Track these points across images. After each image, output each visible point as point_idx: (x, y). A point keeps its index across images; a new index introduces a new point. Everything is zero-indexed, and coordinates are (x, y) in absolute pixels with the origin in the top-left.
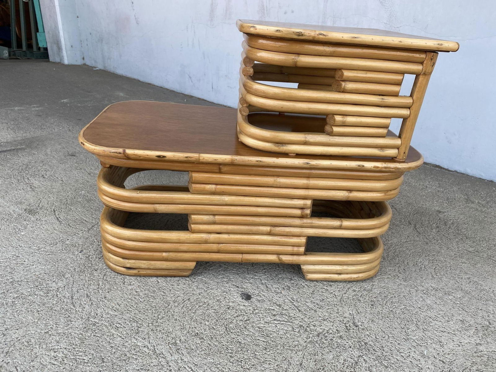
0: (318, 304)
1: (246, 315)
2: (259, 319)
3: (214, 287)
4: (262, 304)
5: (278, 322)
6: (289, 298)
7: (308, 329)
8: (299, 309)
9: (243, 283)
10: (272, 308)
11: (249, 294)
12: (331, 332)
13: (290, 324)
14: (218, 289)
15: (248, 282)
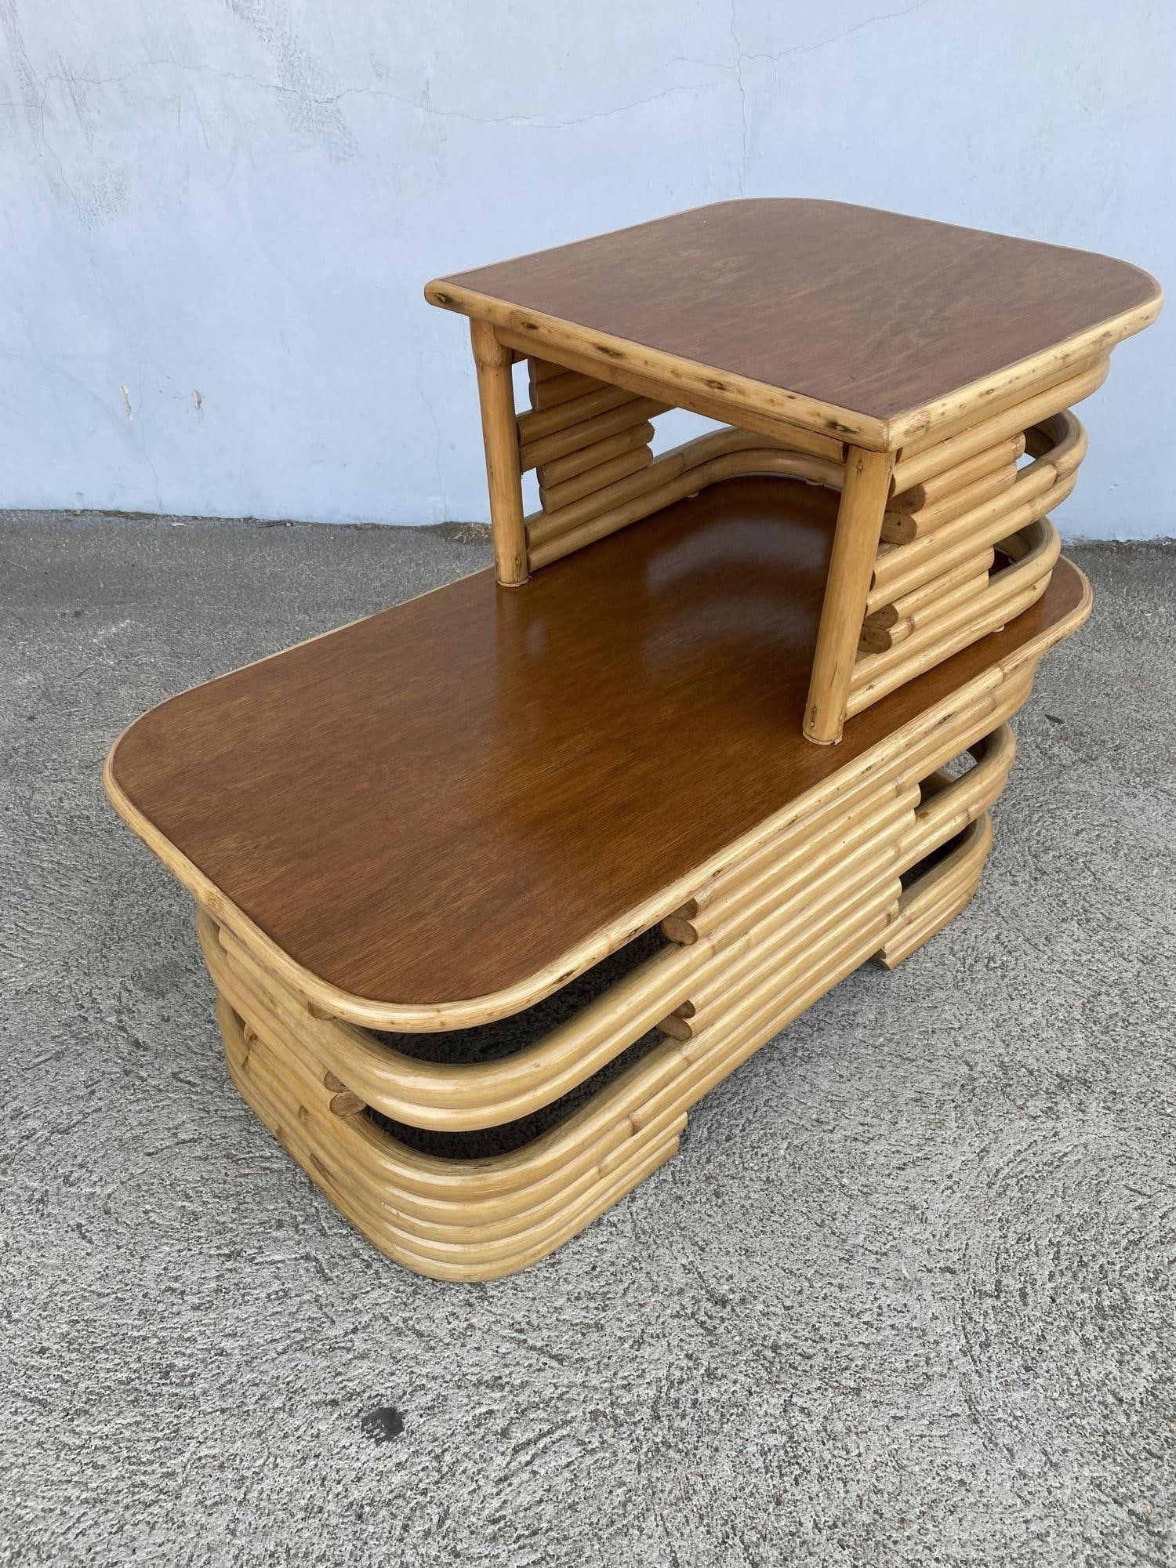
0: (591, 1297)
1: (428, 1499)
2: (474, 1486)
3: (260, 1462)
4: (447, 1417)
5: (530, 1452)
6: (507, 1332)
7: (617, 1411)
8: (555, 1351)
9: (340, 1374)
10: (484, 1409)
11: (385, 1406)
12: (678, 1374)
13: (565, 1433)
14: (279, 1460)
15: (351, 1356)
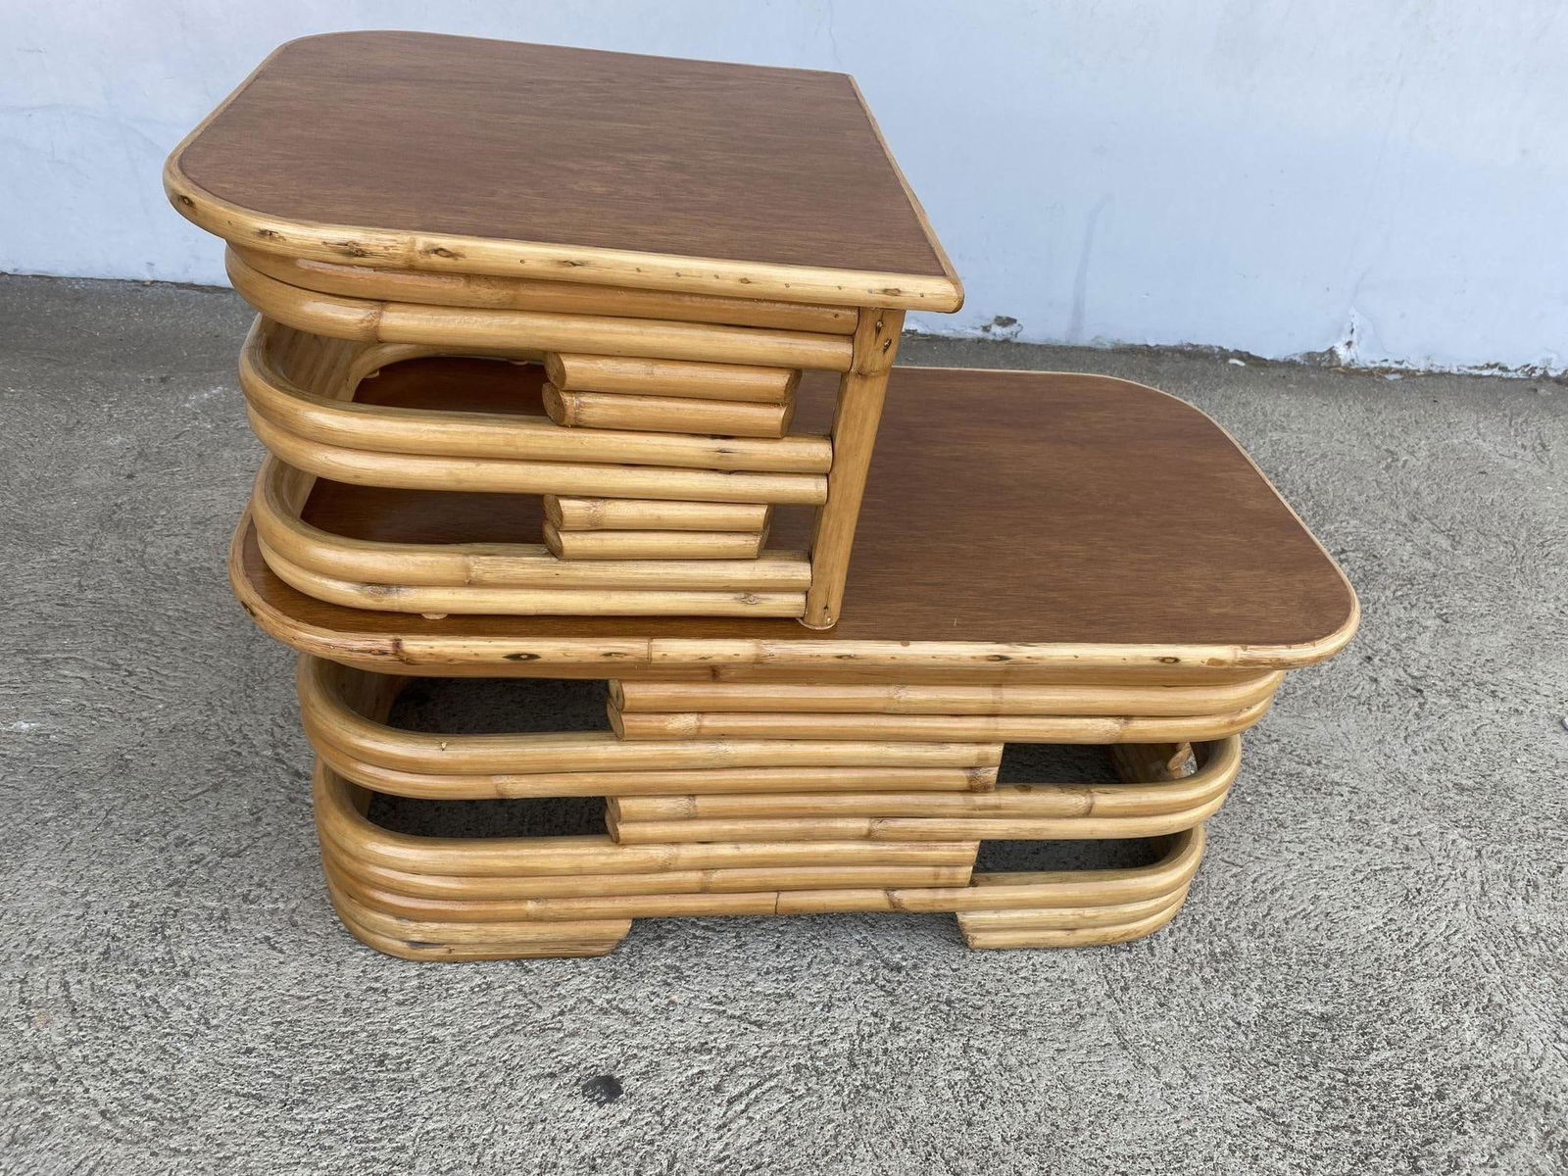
0: (779, 971)
1: (656, 1148)
2: (697, 1134)
3: (490, 1130)
4: (662, 1079)
5: (744, 1102)
6: (706, 1005)
7: (817, 1063)
8: (753, 1018)
9: (554, 1050)
10: (696, 1070)
11: (602, 1074)
12: (867, 1029)
13: (773, 1084)
14: (507, 1127)
15: (562, 1035)
